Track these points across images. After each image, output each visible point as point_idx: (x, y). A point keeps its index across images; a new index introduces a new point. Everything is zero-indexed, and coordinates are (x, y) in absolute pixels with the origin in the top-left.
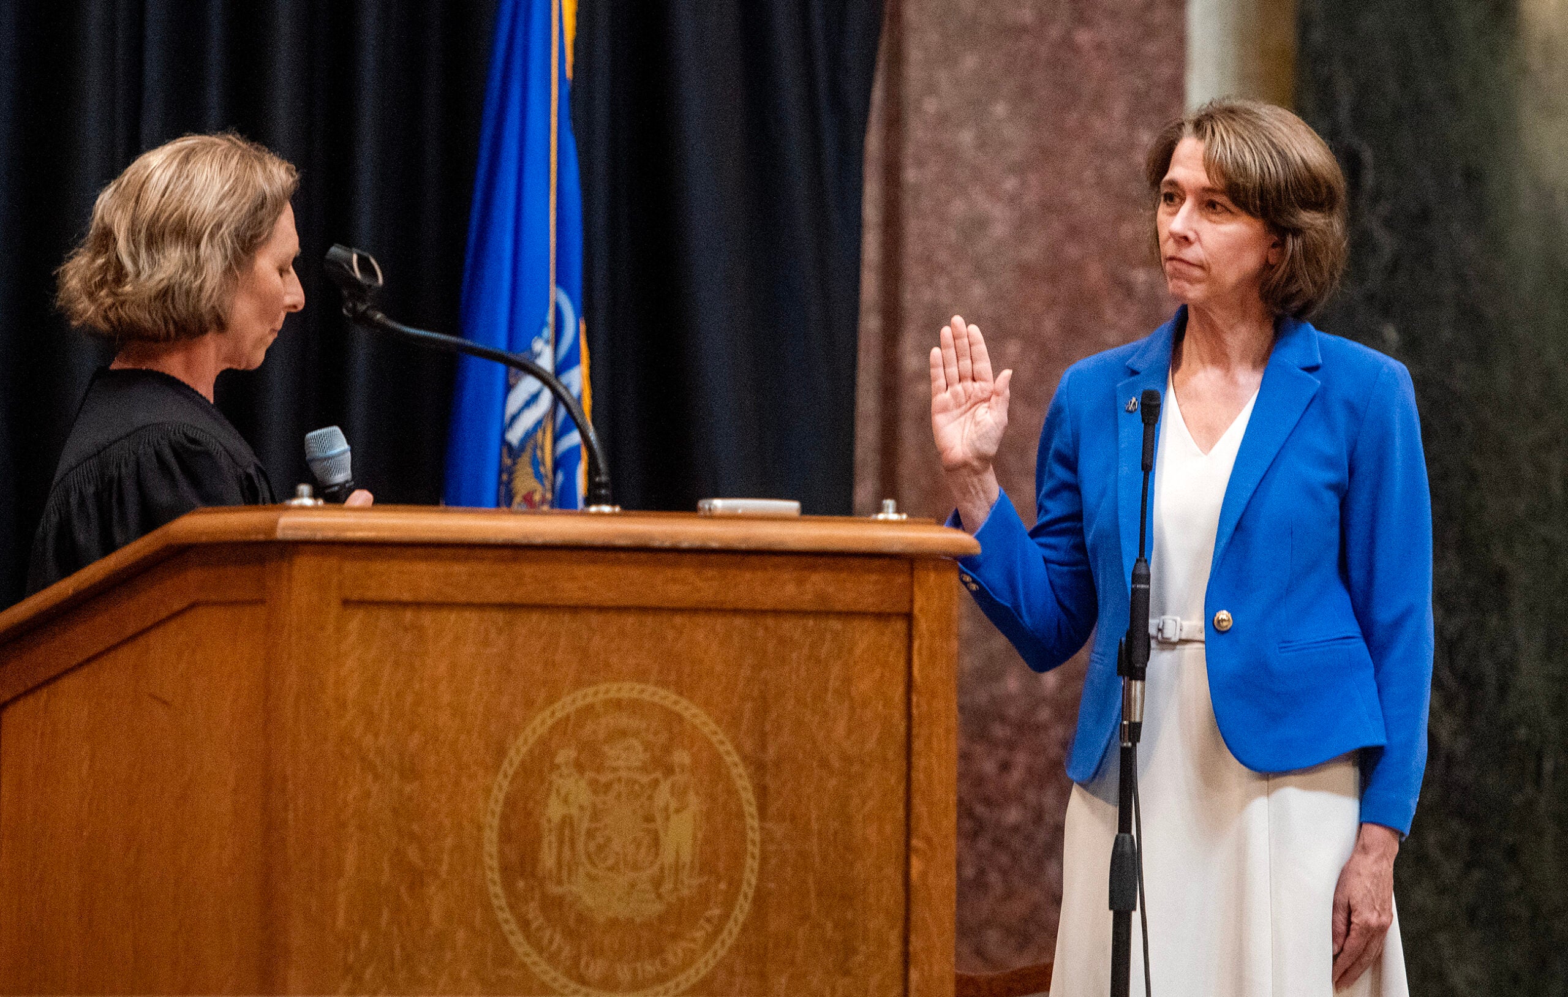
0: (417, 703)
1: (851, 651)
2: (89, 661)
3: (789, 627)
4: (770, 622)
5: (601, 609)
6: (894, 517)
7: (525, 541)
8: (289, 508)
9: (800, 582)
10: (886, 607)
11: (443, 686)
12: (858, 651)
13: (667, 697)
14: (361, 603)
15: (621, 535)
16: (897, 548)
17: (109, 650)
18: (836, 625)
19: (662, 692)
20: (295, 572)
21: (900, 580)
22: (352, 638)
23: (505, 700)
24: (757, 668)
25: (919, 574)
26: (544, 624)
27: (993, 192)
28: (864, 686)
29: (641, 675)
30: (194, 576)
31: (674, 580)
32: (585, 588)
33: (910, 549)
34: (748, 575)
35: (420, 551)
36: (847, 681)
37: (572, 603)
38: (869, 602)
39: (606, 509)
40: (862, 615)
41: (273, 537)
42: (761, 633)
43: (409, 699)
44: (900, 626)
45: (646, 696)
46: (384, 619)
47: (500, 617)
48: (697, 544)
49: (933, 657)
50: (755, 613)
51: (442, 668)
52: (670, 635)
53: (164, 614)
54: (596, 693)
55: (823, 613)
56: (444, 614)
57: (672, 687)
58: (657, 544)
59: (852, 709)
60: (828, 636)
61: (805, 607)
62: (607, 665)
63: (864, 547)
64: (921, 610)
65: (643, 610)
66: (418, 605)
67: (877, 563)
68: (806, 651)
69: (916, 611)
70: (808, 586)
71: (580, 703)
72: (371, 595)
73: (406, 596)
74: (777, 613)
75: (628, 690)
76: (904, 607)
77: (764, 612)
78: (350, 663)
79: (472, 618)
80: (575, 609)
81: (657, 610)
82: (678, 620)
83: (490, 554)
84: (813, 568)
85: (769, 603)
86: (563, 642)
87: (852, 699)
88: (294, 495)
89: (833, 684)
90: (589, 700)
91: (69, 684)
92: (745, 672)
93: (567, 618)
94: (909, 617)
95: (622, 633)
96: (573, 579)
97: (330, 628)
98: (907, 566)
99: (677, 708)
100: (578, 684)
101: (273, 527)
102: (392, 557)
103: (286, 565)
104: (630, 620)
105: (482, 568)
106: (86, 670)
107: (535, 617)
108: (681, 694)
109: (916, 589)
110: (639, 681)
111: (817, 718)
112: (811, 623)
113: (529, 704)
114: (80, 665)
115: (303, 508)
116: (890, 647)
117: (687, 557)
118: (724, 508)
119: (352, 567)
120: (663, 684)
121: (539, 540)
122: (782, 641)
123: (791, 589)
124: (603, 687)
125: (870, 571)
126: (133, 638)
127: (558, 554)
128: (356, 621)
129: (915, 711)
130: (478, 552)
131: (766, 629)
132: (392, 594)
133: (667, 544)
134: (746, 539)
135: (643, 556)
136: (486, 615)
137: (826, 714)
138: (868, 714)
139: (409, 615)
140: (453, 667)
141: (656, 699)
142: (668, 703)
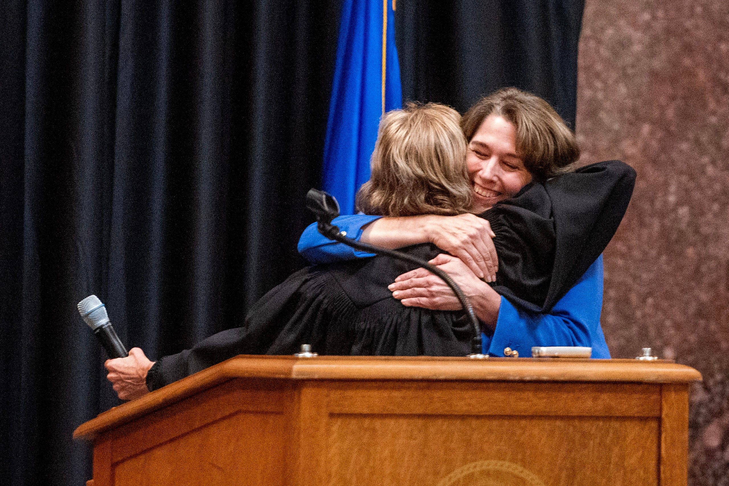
0: (372, 474)
1: (624, 439)
2: (172, 440)
3: (586, 425)
4: (577, 423)
5: (478, 417)
6: (650, 359)
7: (435, 378)
8: (297, 359)
9: (595, 399)
10: (645, 414)
11: (387, 463)
12: (628, 440)
13: (517, 469)
14: (340, 415)
15: (490, 373)
16: (652, 378)
17: (183, 436)
18: (616, 424)
19: (514, 466)
20: (303, 398)
21: (654, 397)
22: (335, 435)
23: (422, 471)
24: (570, 451)
25: (665, 393)
26: (444, 427)
27: (634, 25)
28: (632, 461)
29: (500, 456)
30: (238, 395)
31: (521, 399)
32: (469, 405)
33: (661, 380)
34: (565, 396)
35: (374, 384)
36: (622, 457)
37: (461, 413)
38: (634, 411)
39: (480, 356)
40: (631, 418)
41: (289, 377)
42: (571, 428)
43: (367, 471)
44: (654, 424)
45: (504, 469)
46: (353, 424)
47: (420, 422)
48: (535, 378)
49: (673, 443)
50: (568, 418)
51: (387, 452)
52: (519, 432)
53: (219, 417)
54: (475, 467)
55: (608, 418)
56: (387, 421)
57: (519, 463)
58: (511, 378)
59: (625, 474)
60: (611, 431)
61: (597, 414)
62: (482, 450)
63: (633, 378)
64: (667, 415)
65: (502, 417)
66: (372, 416)
67: (640, 388)
68: (598, 440)
69: (663, 416)
70: (600, 402)
71: (465, 473)
72: (346, 410)
73: (366, 411)
74: (581, 418)
75: (493, 465)
76: (656, 413)
77: (573, 418)
78: (334, 450)
79: (403, 423)
80: (463, 417)
81: (510, 417)
82: (523, 422)
83: (415, 385)
84: (601, 391)
85: (575, 412)
86: (456, 436)
87: (625, 469)
88: (300, 351)
89: (614, 459)
90: (471, 470)
91: (158, 453)
92: (563, 453)
93: (458, 422)
94: (659, 419)
95: (491, 431)
96: (463, 399)
97: (323, 430)
98: (658, 389)
99: (522, 475)
100: (465, 461)
101: (290, 371)
102: (357, 388)
103: (296, 393)
104: (495, 423)
105: (410, 393)
106: (169, 445)
107: (440, 422)
108: (524, 467)
109: (664, 402)
110: (500, 459)
111: (604, 480)
112: (601, 423)
113: (436, 473)
114: (166, 443)
115: (305, 359)
116: (648, 437)
117: (528, 386)
118: (547, 352)
119: (335, 395)
120: (513, 460)
121: (442, 377)
122: (584, 435)
123: (589, 403)
124: (479, 463)
125: (634, 392)
126: (200, 429)
127: (454, 384)
128: (337, 425)
129: (662, 476)
130: (406, 385)
131: (574, 427)
132: (358, 410)
133: (517, 378)
134: (563, 375)
135: (503, 385)
136: (411, 421)
137: (609, 478)
138: (634, 478)
139: (367, 422)
140: (392, 452)
141: (510, 470)
142: (516, 472)
